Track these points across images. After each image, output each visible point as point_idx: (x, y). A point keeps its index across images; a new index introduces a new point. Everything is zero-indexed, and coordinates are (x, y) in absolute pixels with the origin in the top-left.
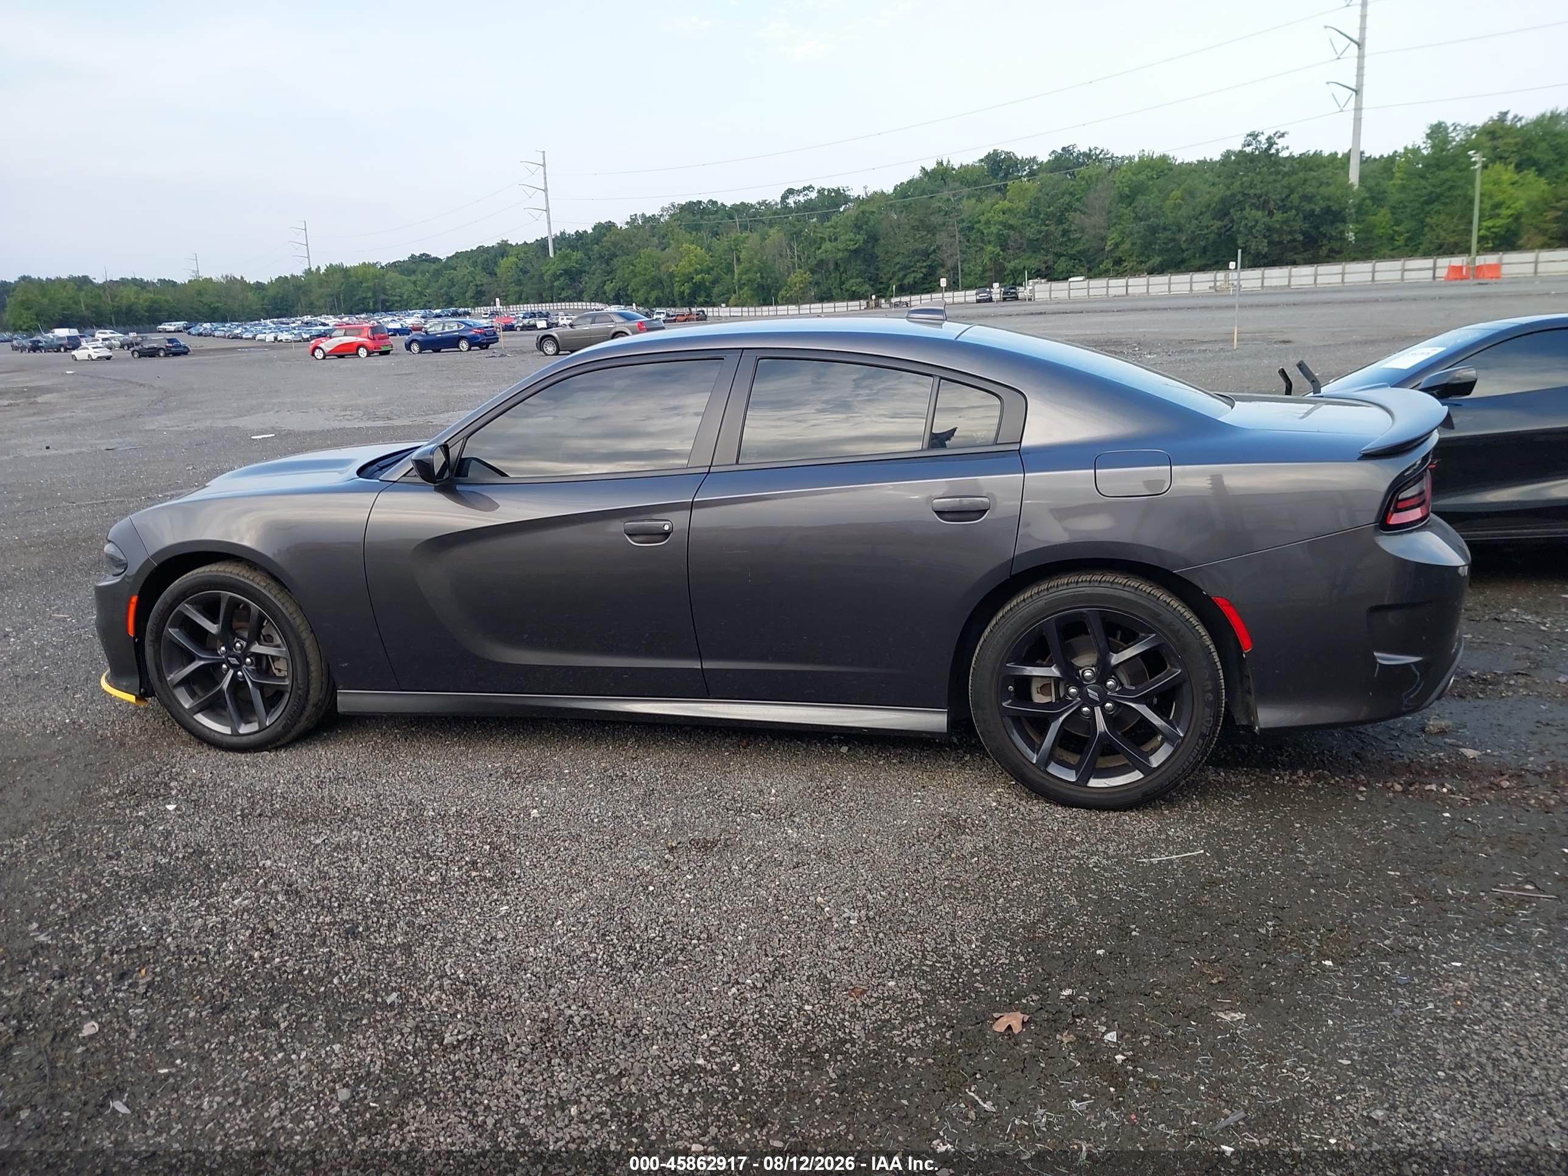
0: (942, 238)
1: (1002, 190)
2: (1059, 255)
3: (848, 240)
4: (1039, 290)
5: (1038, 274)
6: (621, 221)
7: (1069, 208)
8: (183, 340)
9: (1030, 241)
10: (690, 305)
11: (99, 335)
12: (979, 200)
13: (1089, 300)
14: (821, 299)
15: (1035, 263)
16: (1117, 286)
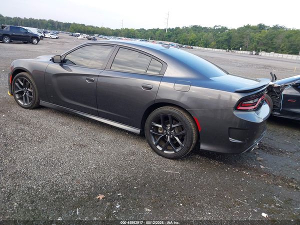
0: (245, 40)
1: (260, 32)
2: (269, 47)
3: (225, 37)
4: (263, 54)
5: (264, 50)
6: (181, 28)
7: (274, 37)
8: (96, 38)
9: (264, 43)
10: (191, 45)
11: (84, 35)
12: (255, 33)
13: (273, 57)
14: (217, 48)
15: (264, 48)
16: (280, 55)
